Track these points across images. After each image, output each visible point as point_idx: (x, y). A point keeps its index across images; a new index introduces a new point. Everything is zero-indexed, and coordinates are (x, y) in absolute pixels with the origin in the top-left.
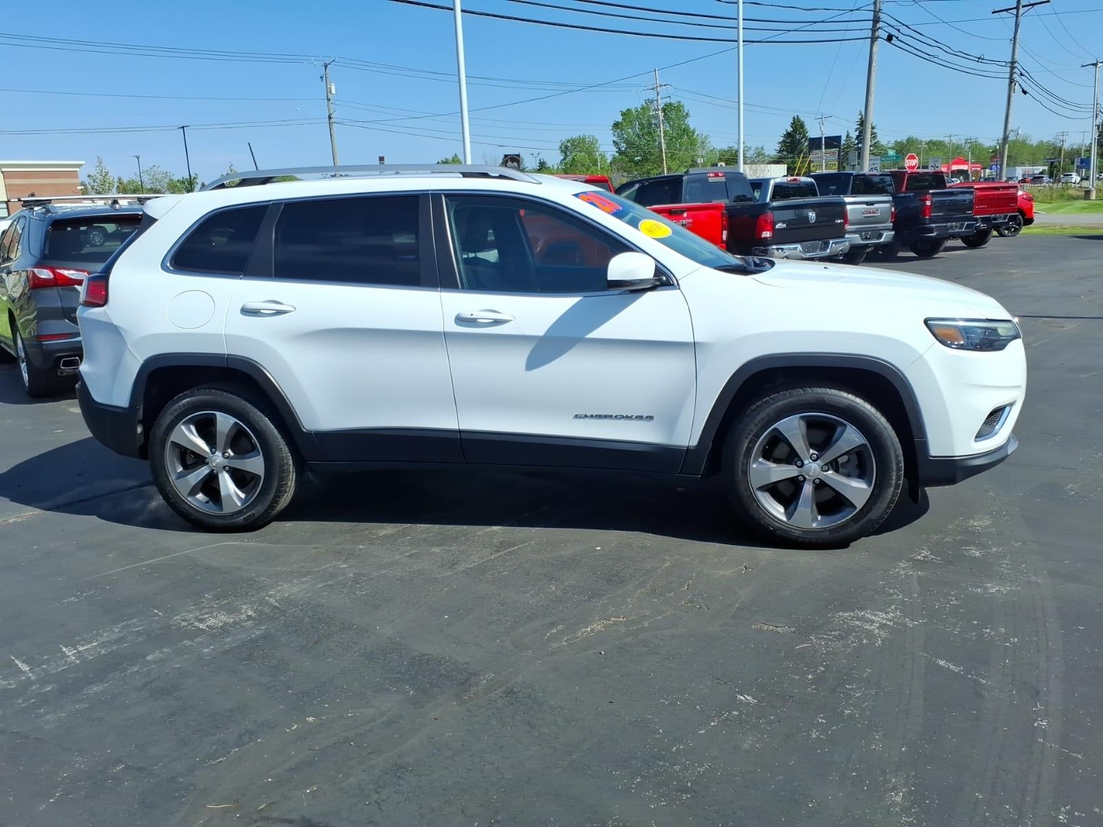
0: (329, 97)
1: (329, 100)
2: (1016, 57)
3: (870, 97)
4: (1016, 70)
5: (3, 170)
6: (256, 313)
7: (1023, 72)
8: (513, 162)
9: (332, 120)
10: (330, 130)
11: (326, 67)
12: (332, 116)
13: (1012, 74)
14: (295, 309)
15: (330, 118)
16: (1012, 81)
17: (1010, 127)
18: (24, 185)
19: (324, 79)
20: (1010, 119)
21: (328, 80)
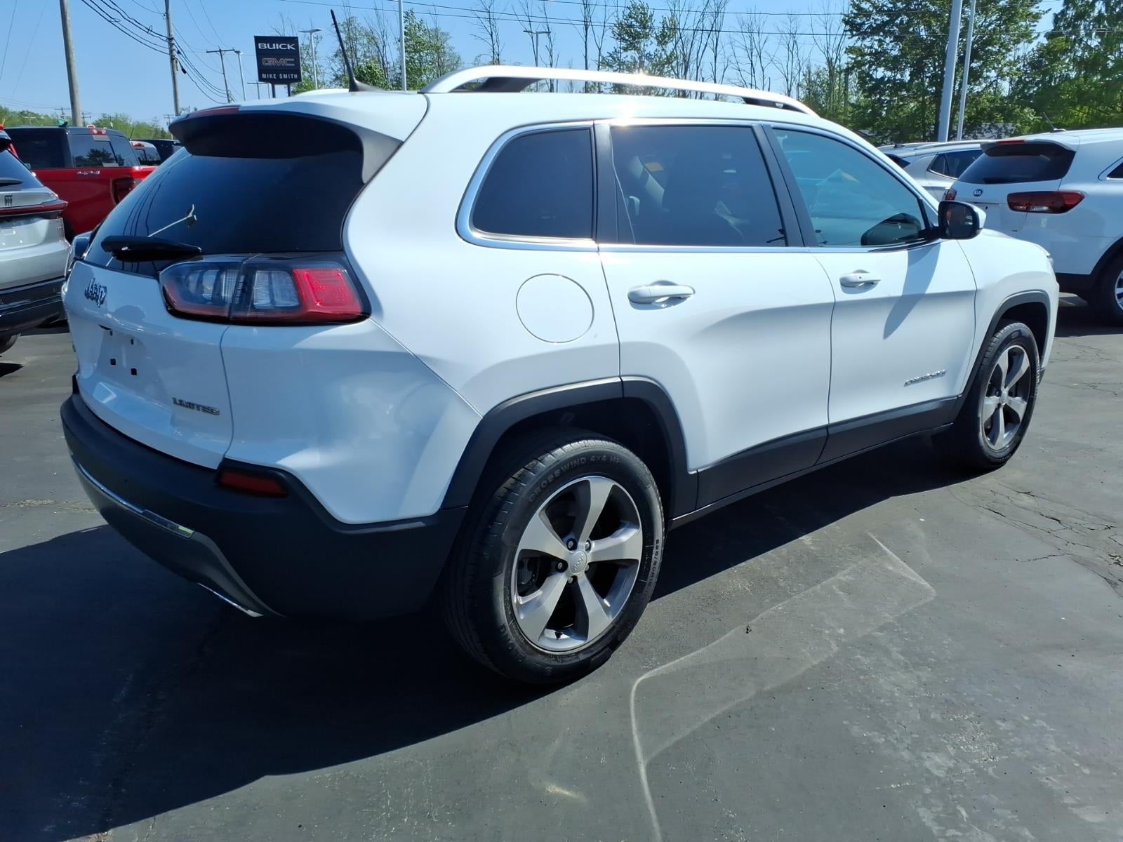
2: (172, 33)
3: (71, 56)
4: (174, 47)
6: (649, 303)
7: (180, 51)
13: (171, 51)
14: (694, 292)
16: (172, 59)
17: (181, 105)
20: (179, 97)
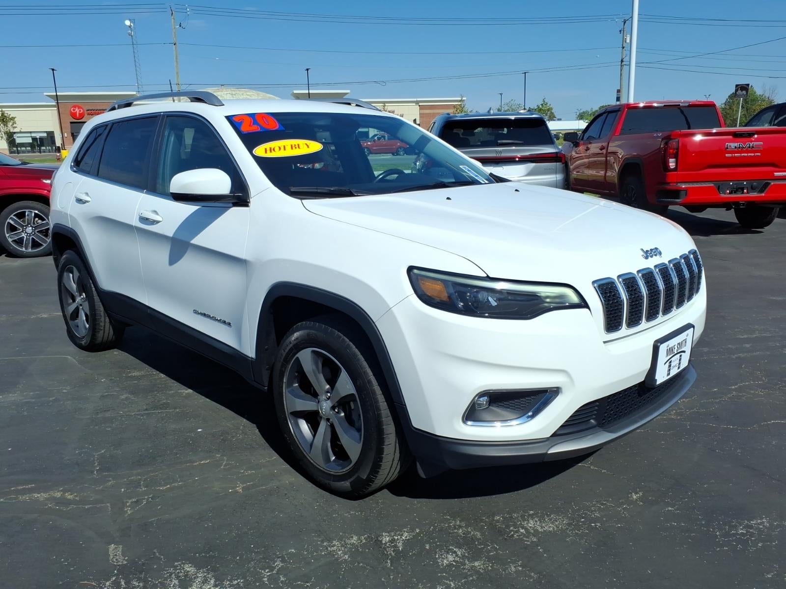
0: (624, 46)
1: (623, 48)
5: (420, 104)
6: (80, 201)
8: (742, 91)
9: (623, 63)
10: (621, 70)
11: (625, 23)
12: (624, 60)
15: (622, 61)
18: (430, 114)
19: (622, 32)
21: (625, 33)
